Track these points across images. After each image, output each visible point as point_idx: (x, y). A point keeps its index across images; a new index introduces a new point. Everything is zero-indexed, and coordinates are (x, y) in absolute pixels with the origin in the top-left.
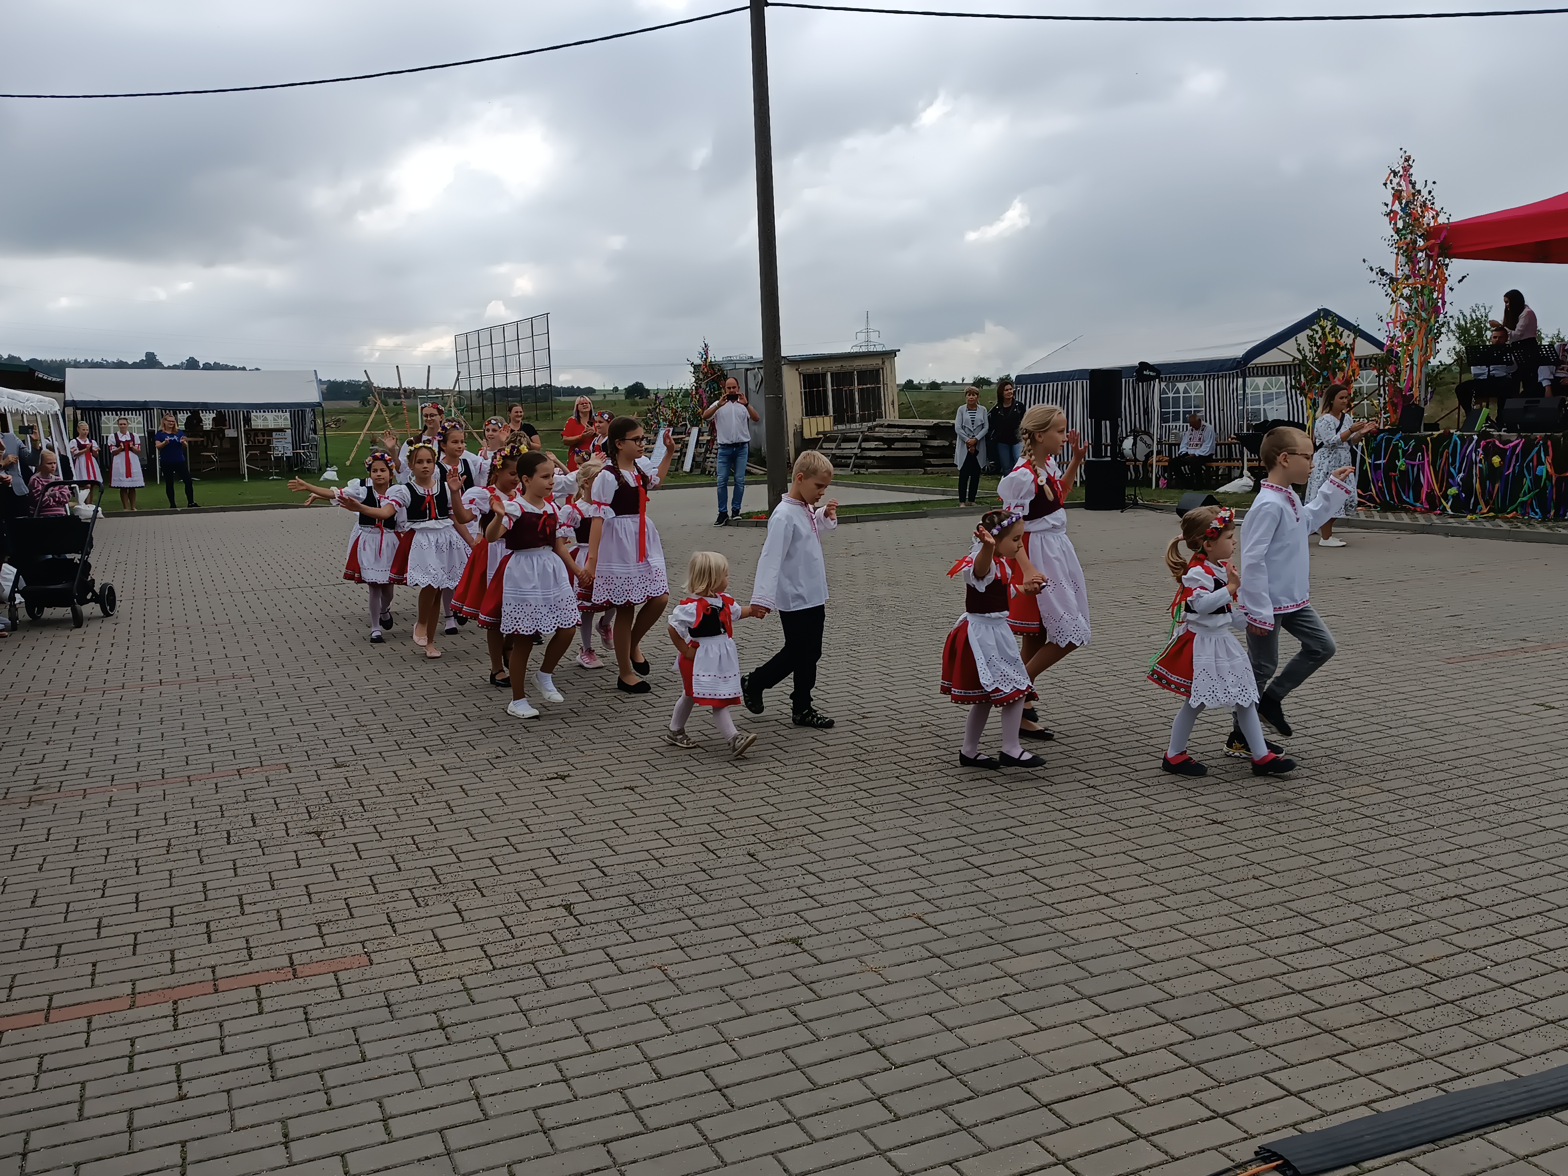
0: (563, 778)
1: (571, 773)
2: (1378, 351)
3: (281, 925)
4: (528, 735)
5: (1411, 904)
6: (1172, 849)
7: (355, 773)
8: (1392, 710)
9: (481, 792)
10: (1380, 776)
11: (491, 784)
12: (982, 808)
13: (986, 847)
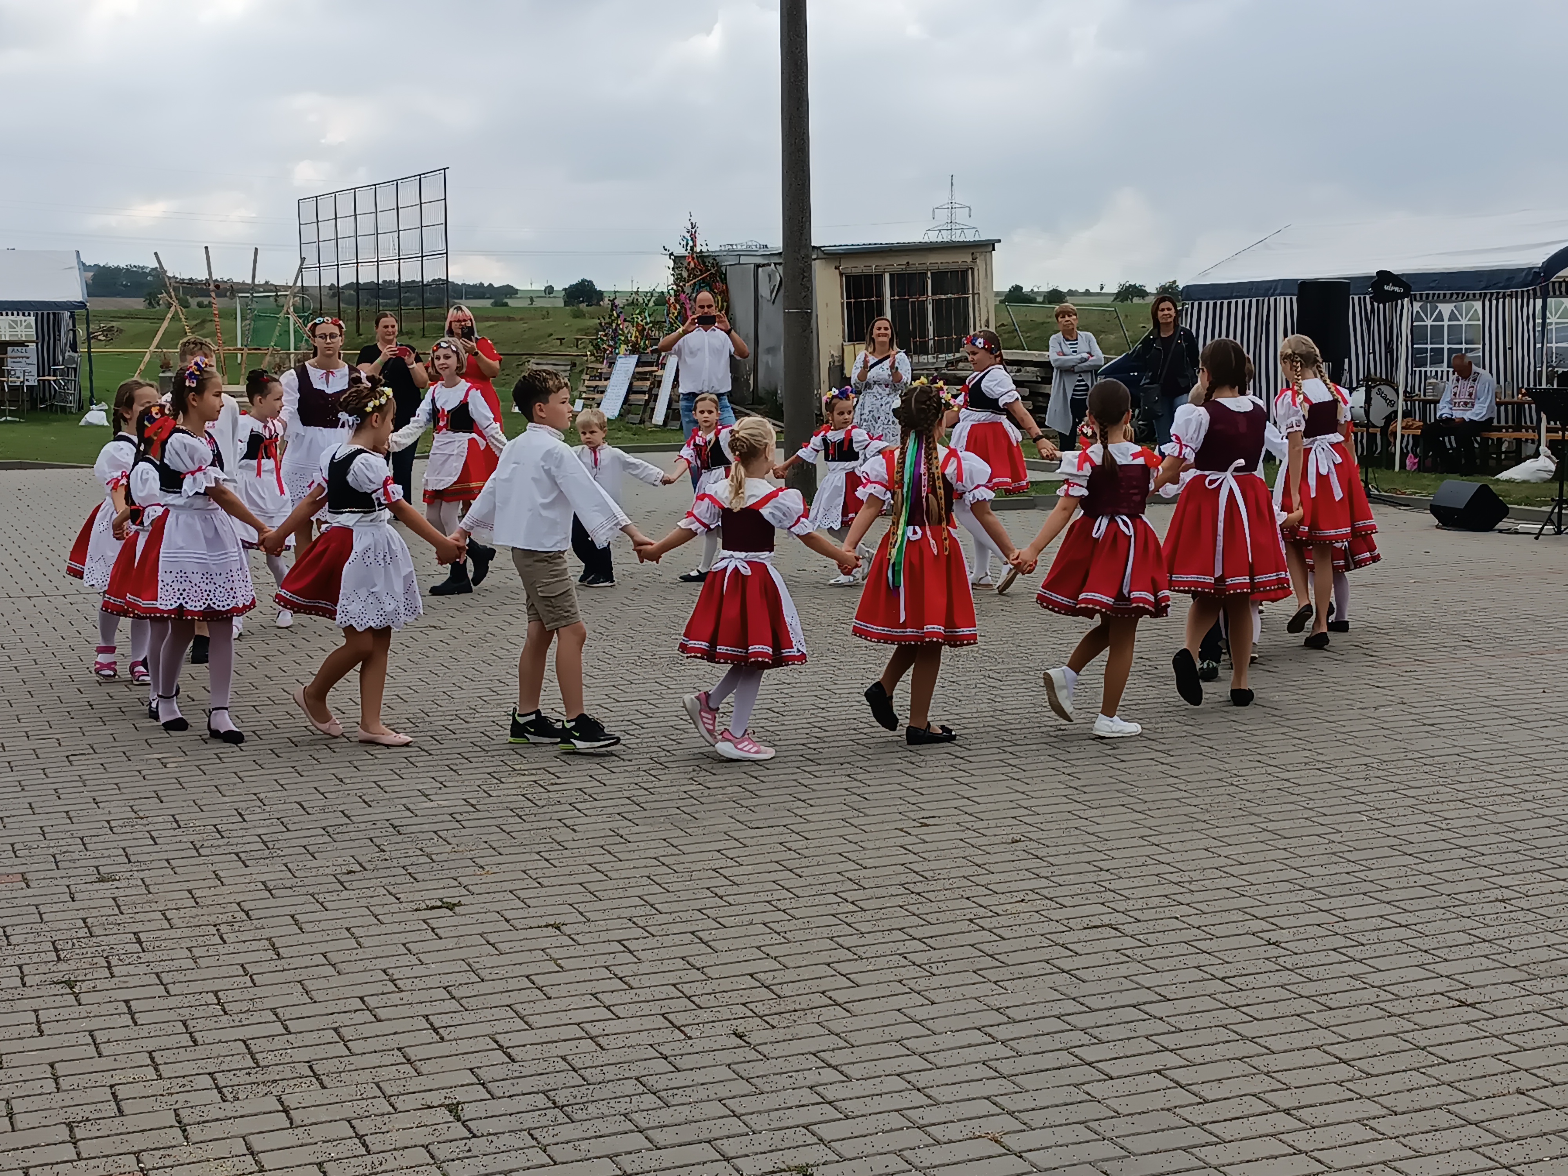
0: (451, 907)
1: (463, 900)
3: (12, 1124)
4: (399, 838)
6: (1392, 1044)
7: (129, 892)
9: (323, 925)
11: (339, 914)
12: (1101, 972)
13: (1103, 1033)
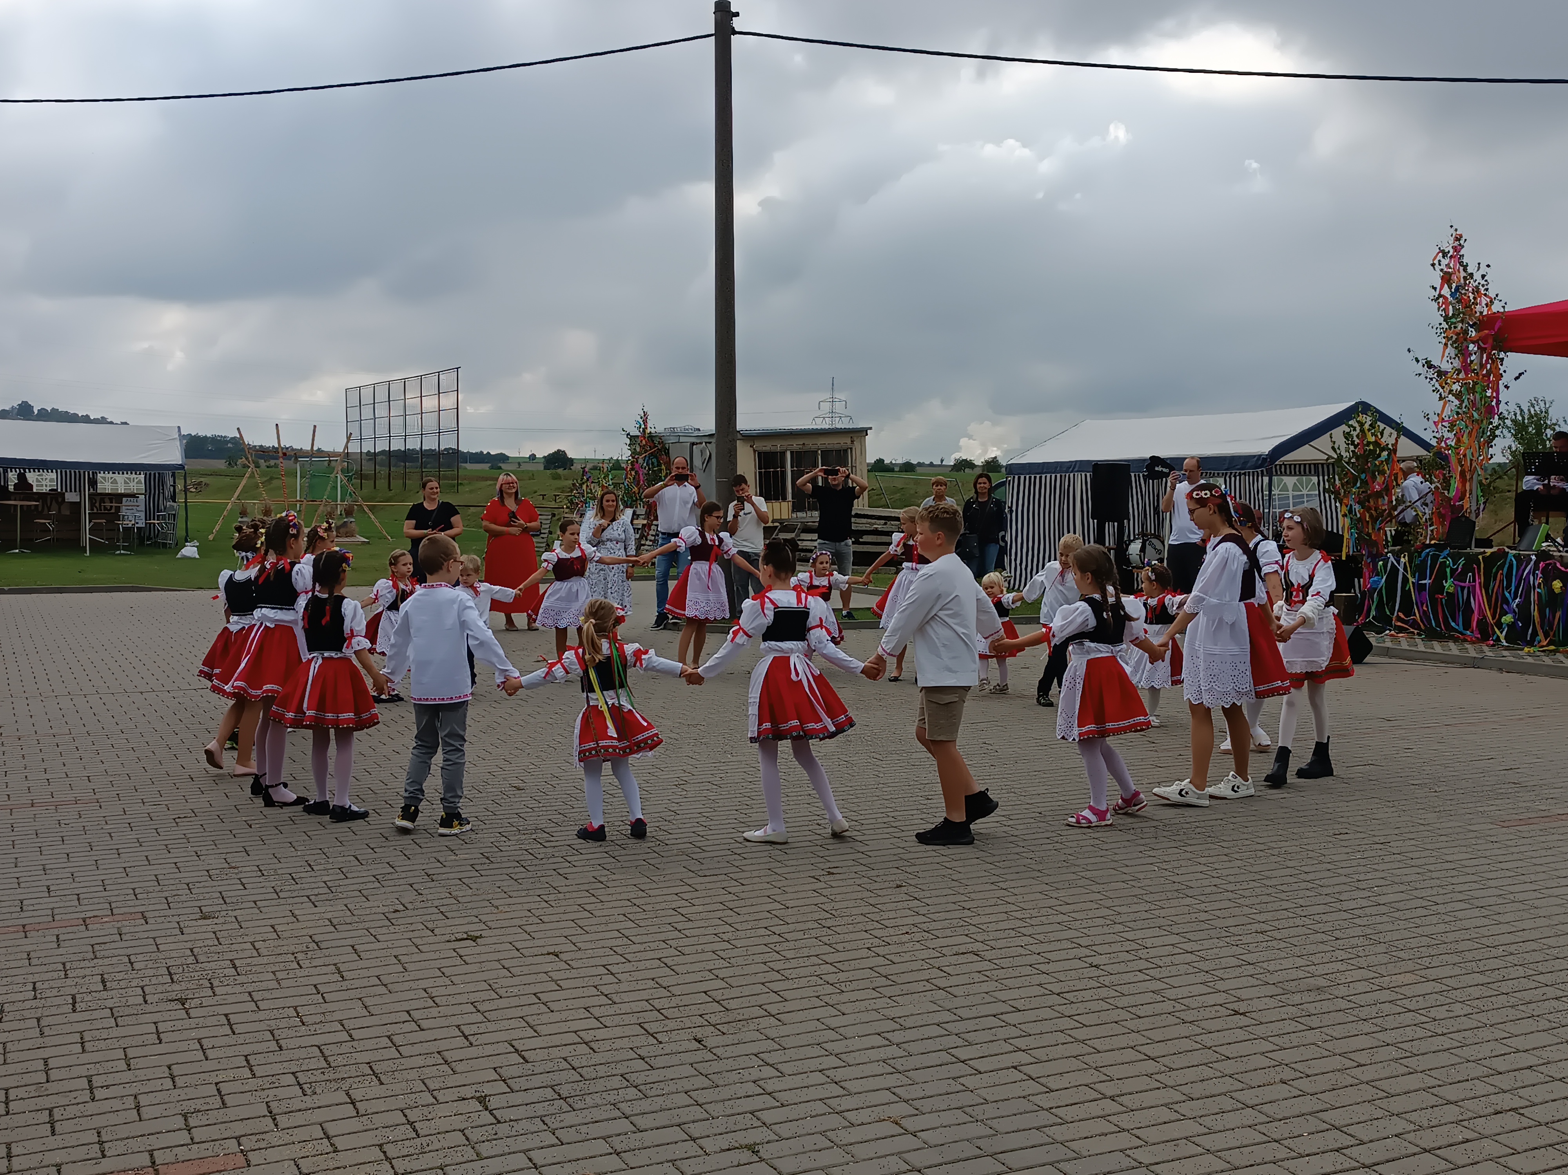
0: (474, 939)
1: (483, 933)
2: (1421, 452)
3: (139, 1115)
4: (433, 884)
5: (1460, 1118)
7: (225, 927)
8: (1438, 882)
9: (377, 954)
10: (1426, 961)
11: (390, 944)
12: (968, 989)
13: (972, 1037)
